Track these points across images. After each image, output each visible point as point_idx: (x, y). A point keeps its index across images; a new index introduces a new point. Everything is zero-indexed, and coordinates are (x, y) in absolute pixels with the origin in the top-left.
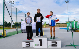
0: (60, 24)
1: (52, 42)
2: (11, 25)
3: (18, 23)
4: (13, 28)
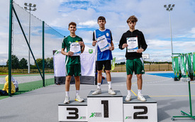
0: (150, 63)
1: (135, 108)
2: (28, 65)
3: (45, 61)
4: (34, 72)
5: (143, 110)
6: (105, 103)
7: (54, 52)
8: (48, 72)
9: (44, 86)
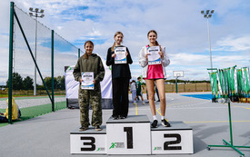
0: (185, 82)
1: (166, 136)
2: (34, 85)
3: (55, 80)
4: (41, 94)
5: (175, 139)
6: (129, 131)
7: (66, 68)
8: (59, 94)
9: (53, 110)
